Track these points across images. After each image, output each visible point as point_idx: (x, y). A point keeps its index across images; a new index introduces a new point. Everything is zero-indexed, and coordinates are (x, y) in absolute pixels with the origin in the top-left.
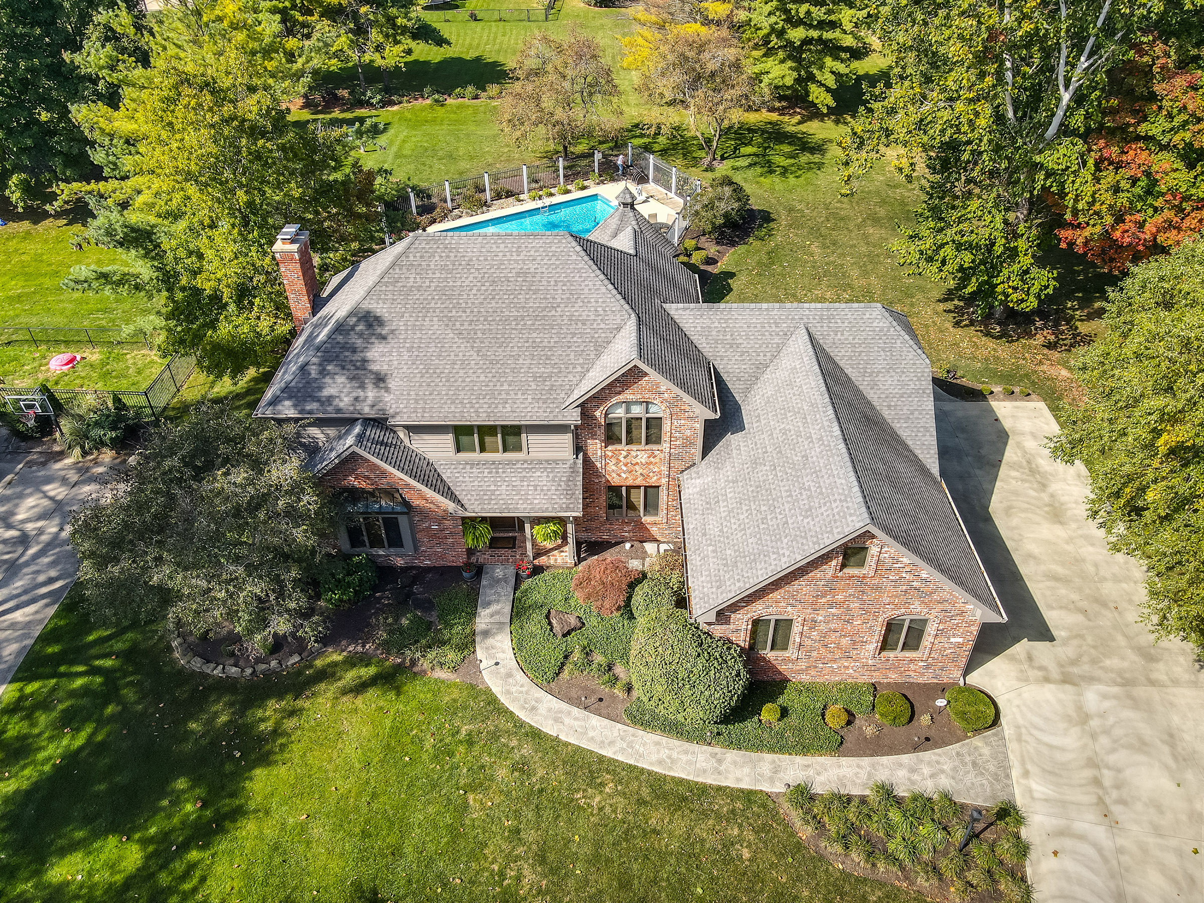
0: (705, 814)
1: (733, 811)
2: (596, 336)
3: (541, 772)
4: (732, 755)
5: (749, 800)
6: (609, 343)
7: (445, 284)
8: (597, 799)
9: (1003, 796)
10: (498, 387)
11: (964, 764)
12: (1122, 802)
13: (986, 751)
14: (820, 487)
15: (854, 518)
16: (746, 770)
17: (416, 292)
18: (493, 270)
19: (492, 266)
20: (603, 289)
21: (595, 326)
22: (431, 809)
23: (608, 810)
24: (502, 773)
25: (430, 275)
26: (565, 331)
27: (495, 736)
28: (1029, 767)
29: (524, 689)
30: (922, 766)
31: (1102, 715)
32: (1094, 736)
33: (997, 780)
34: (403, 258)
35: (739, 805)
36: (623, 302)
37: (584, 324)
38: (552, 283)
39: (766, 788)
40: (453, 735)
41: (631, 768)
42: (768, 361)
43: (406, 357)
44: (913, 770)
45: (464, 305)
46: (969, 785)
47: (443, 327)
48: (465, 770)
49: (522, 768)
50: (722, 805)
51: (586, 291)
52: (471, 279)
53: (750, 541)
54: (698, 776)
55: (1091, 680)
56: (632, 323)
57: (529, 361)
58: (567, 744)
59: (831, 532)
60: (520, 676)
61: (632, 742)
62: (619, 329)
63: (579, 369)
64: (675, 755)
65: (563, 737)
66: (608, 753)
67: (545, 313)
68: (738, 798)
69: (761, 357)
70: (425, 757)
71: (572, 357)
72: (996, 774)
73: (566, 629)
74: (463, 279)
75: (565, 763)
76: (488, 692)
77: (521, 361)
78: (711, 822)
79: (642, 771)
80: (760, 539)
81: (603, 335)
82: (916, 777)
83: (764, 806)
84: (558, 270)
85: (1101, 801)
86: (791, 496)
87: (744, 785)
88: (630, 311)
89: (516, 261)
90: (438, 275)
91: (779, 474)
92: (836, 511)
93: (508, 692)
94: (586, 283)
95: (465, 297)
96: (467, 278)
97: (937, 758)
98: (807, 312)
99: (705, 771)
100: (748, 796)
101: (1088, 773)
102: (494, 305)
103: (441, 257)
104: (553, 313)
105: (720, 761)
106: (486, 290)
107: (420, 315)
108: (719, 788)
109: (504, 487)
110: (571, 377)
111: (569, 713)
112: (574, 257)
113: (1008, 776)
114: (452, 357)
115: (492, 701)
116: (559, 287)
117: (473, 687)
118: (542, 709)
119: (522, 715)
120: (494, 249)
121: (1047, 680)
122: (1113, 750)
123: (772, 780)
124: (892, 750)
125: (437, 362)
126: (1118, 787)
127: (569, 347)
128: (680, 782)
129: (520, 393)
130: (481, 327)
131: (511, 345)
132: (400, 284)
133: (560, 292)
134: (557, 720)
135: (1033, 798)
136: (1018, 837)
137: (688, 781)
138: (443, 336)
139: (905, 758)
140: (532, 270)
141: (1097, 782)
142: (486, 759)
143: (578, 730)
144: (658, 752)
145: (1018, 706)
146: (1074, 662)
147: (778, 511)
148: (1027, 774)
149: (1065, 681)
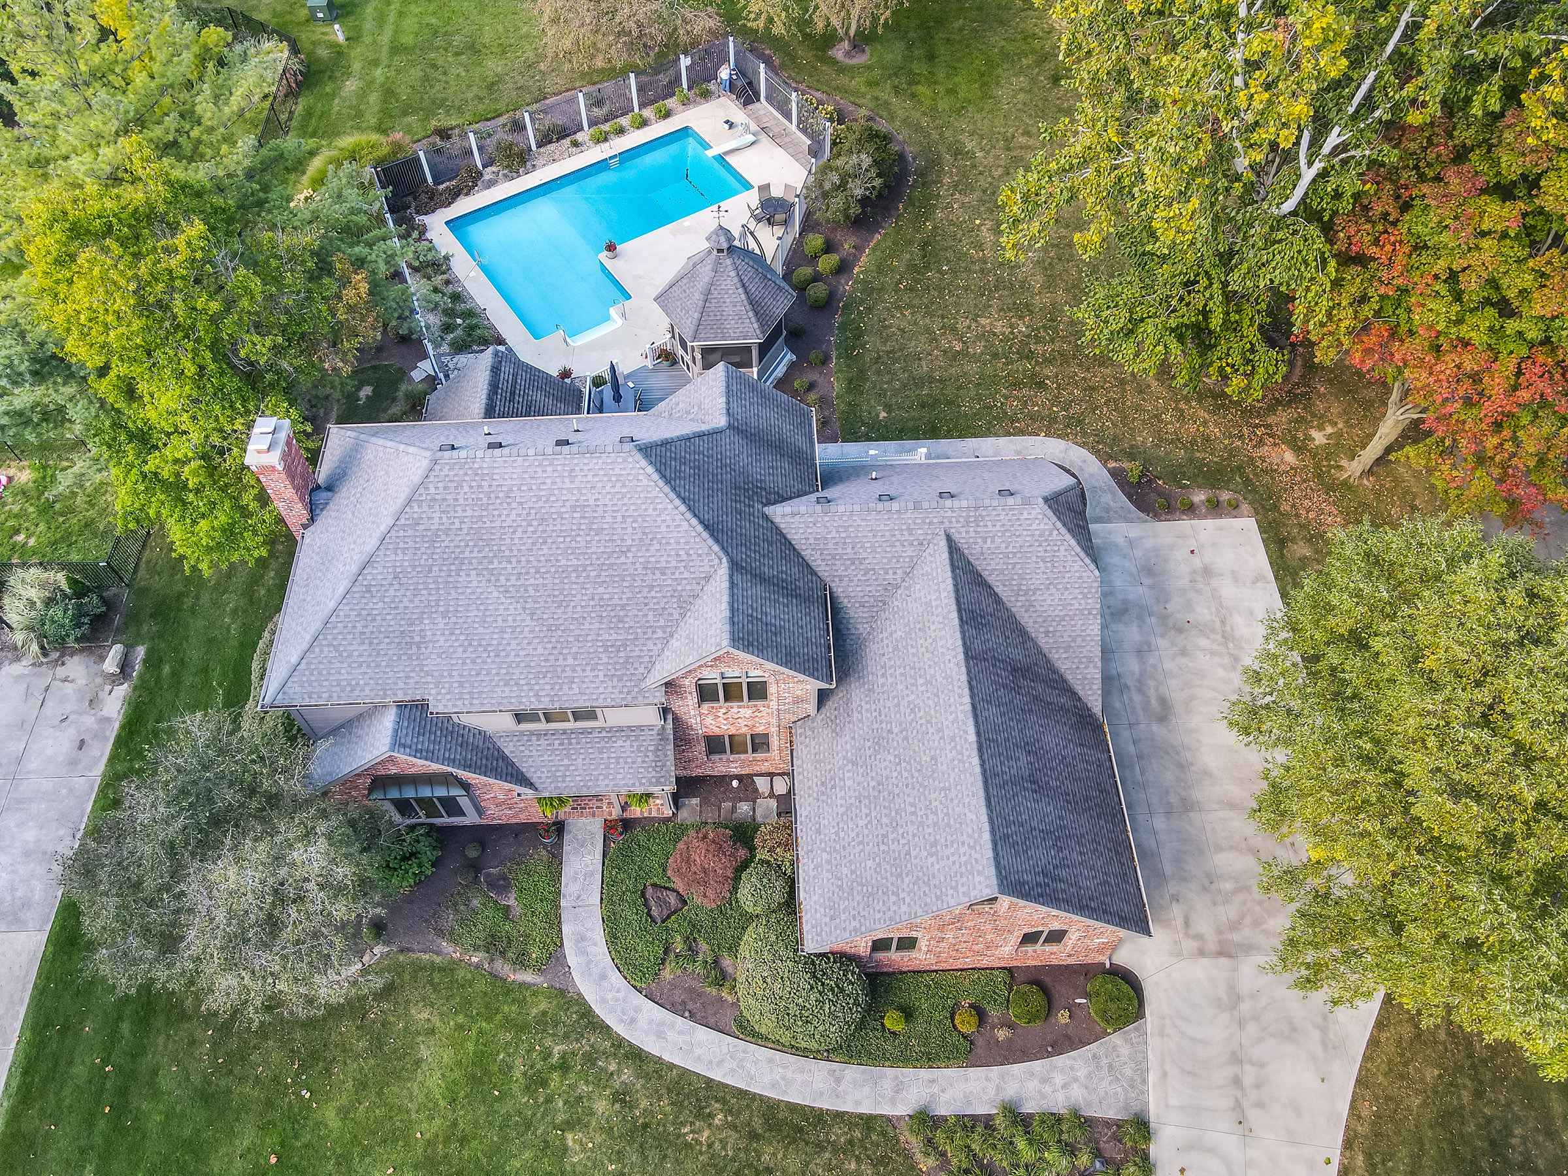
0: (820, 1147)
1: (851, 1142)
2: (679, 588)
3: (644, 1103)
4: (852, 1072)
5: (868, 1128)
6: (696, 597)
7: (480, 524)
8: (706, 1133)
9: (1135, 1107)
10: (561, 662)
11: (1099, 1067)
12: (1260, 1105)
13: (1125, 1051)
14: (947, 814)
15: (982, 879)
16: (867, 1090)
17: (443, 537)
18: (540, 504)
19: (539, 498)
20: (685, 525)
21: (677, 575)
22: (527, 1155)
23: (717, 1145)
24: (601, 1106)
25: (460, 514)
26: (640, 583)
27: (590, 1059)
28: (1168, 1067)
29: (621, 995)
30: (1054, 1074)
31: (1254, 996)
32: (1241, 1024)
33: (1132, 1086)
34: (421, 491)
35: (857, 1134)
36: (711, 542)
37: (663, 574)
38: (619, 519)
39: (886, 1110)
40: (545, 1059)
41: (742, 1094)
42: (899, 581)
43: (441, 626)
44: (1045, 1080)
45: (507, 553)
46: (1102, 1093)
47: (484, 583)
48: (561, 1104)
49: (622, 1098)
50: (838, 1134)
51: (664, 529)
52: (513, 517)
53: (869, 863)
54: (814, 1101)
55: (1249, 948)
56: (723, 571)
57: (596, 625)
58: (672, 1066)
59: (955, 888)
60: (616, 978)
61: (742, 1060)
62: (707, 579)
63: (660, 634)
64: (789, 1075)
65: (667, 1057)
66: (717, 1075)
67: (612, 560)
68: (857, 1125)
69: (890, 576)
70: (515, 1088)
71: (650, 617)
72: (1132, 1079)
73: (666, 913)
74: (503, 518)
75: (669, 1091)
76: (581, 1001)
77: (587, 626)
78: (827, 1155)
79: (754, 1096)
80: (879, 865)
81: (688, 587)
82: (1047, 1089)
83: (883, 1134)
84: (626, 501)
85: (1238, 1105)
86: (914, 813)
87: (864, 1109)
88: (721, 554)
89: (570, 490)
90: (469, 513)
91: (905, 775)
92: (963, 859)
93: (603, 1001)
94: (663, 517)
95: (508, 541)
96: (507, 516)
97: (1073, 1062)
98: (949, 514)
99: (822, 1094)
100: (868, 1122)
101: (1230, 1071)
102: (546, 551)
103: (471, 487)
104: (623, 559)
105: (838, 1081)
106: (534, 532)
107: (453, 567)
108: (839, 1115)
109: (579, 761)
110: (650, 645)
111: (673, 1025)
112: (645, 482)
113: (1144, 1081)
114: (500, 623)
115: (586, 1012)
116: (628, 524)
117: (562, 992)
118: (642, 1022)
119: (619, 1029)
120: (540, 474)
121: (1202, 953)
122: (1260, 1040)
123: (893, 1102)
124: (1024, 1055)
125: (481, 630)
126: (1258, 1086)
127: (646, 604)
128: (793, 1108)
129: (588, 668)
130: (532, 581)
131: (572, 604)
132: (421, 527)
133: (630, 530)
134: (660, 1035)
135: (1167, 1106)
136: (1146, 1157)
137: (803, 1107)
138: (486, 595)
139: (1037, 1065)
140: (592, 502)
141: (1237, 1081)
142: (583, 1088)
143: (684, 1047)
144: (772, 1072)
145: (1166, 991)
146: (1234, 927)
147: (901, 831)
148: (1164, 1075)
149: (1221, 953)
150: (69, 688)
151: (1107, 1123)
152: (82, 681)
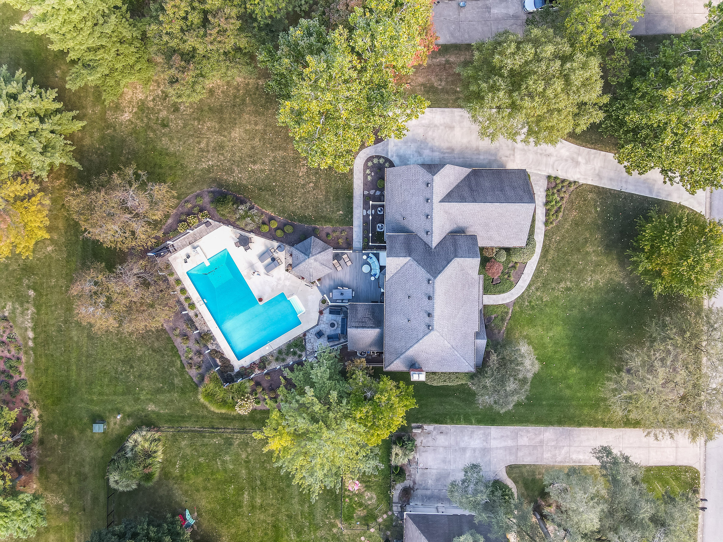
0: (549, 246)
1: (549, 240)
2: (459, 271)
3: (539, 284)
5: (547, 236)
6: (462, 266)
7: (447, 319)
8: (545, 271)
9: (545, 178)
11: (537, 184)
13: (534, 177)
16: (539, 235)
17: (449, 328)
20: (449, 269)
21: (457, 270)
23: (548, 268)
25: (445, 324)
26: (458, 280)
28: (538, 168)
29: (516, 290)
30: (538, 194)
33: (541, 177)
36: (452, 262)
37: (457, 274)
38: (447, 284)
39: (543, 232)
40: (528, 306)
41: (538, 263)
44: (539, 196)
45: (452, 312)
46: (542, 184)
47: (457, 318)
48: (538, 302)
50: (547, 242)
51: (449, 274)
54: (541, 247)
56: (457, 259)
57: (465, 291)
58: (532, 278)
62: (458, 263)
63: (467, 276)
65: (530, 279)
66: (534, 268)
67: (454, 286)
68: (546, 238)
70: (534, 312)
71: (464, 278)
75: (537, 278)
76: (517, 299)
77: (465, 293)
78: (551, 245)
79: (539, 260)
81: (460, 268)
82: (541, 196)
83: (548, 233)
84: (444, 282)
85: (546, 155)
86: (508, 219)
87: (543, 236)
88: (454, 260)
90: (445, 322)
91: (498, 220)
93: (517, 294)
94: (447, 273)
96: (446, 312)
100: (545, 235)
101: (539, 155)
102: (452, 303)
103: (440, 321)
104: (454, 284)
106: (449, 305)
107: (453, 326)
108: (544, 242)
110: (468, 278)
111: (523, 278)
112: (441, 277)
113: (540, 174)
114: (463, 315)
115: (519, 298)
117: (514, 303)
119: (523, 290)
121: (514, 155)
123: (542, 230)
125: (464, 319)
126: (542, 150)
127: (461, 279)
128: (542, 251)
129: (472, 293)
130: (457, 306)
131: (460, 297)
132: (446, 333)
133: (449, 282)
134: (525, 281)
135: (545, 171)
136: (554, 177)
138: (459, 318)
140: (444, 291)
141: (541, 154)
142: (535, 298)
143: (528, 275)
148: (539, 170)
149: (514, 151)
150: (424, 441)
151: (548, 184)
152: (422, 438)
